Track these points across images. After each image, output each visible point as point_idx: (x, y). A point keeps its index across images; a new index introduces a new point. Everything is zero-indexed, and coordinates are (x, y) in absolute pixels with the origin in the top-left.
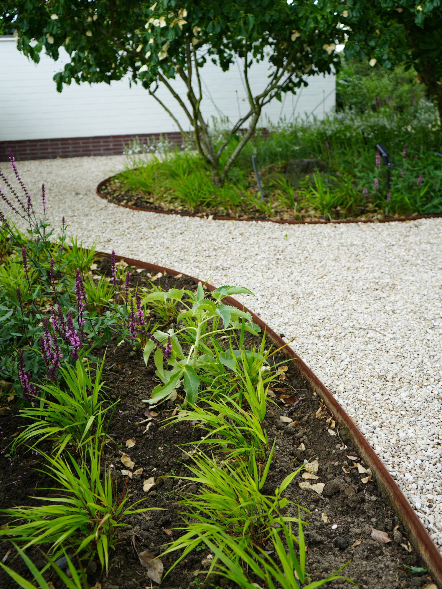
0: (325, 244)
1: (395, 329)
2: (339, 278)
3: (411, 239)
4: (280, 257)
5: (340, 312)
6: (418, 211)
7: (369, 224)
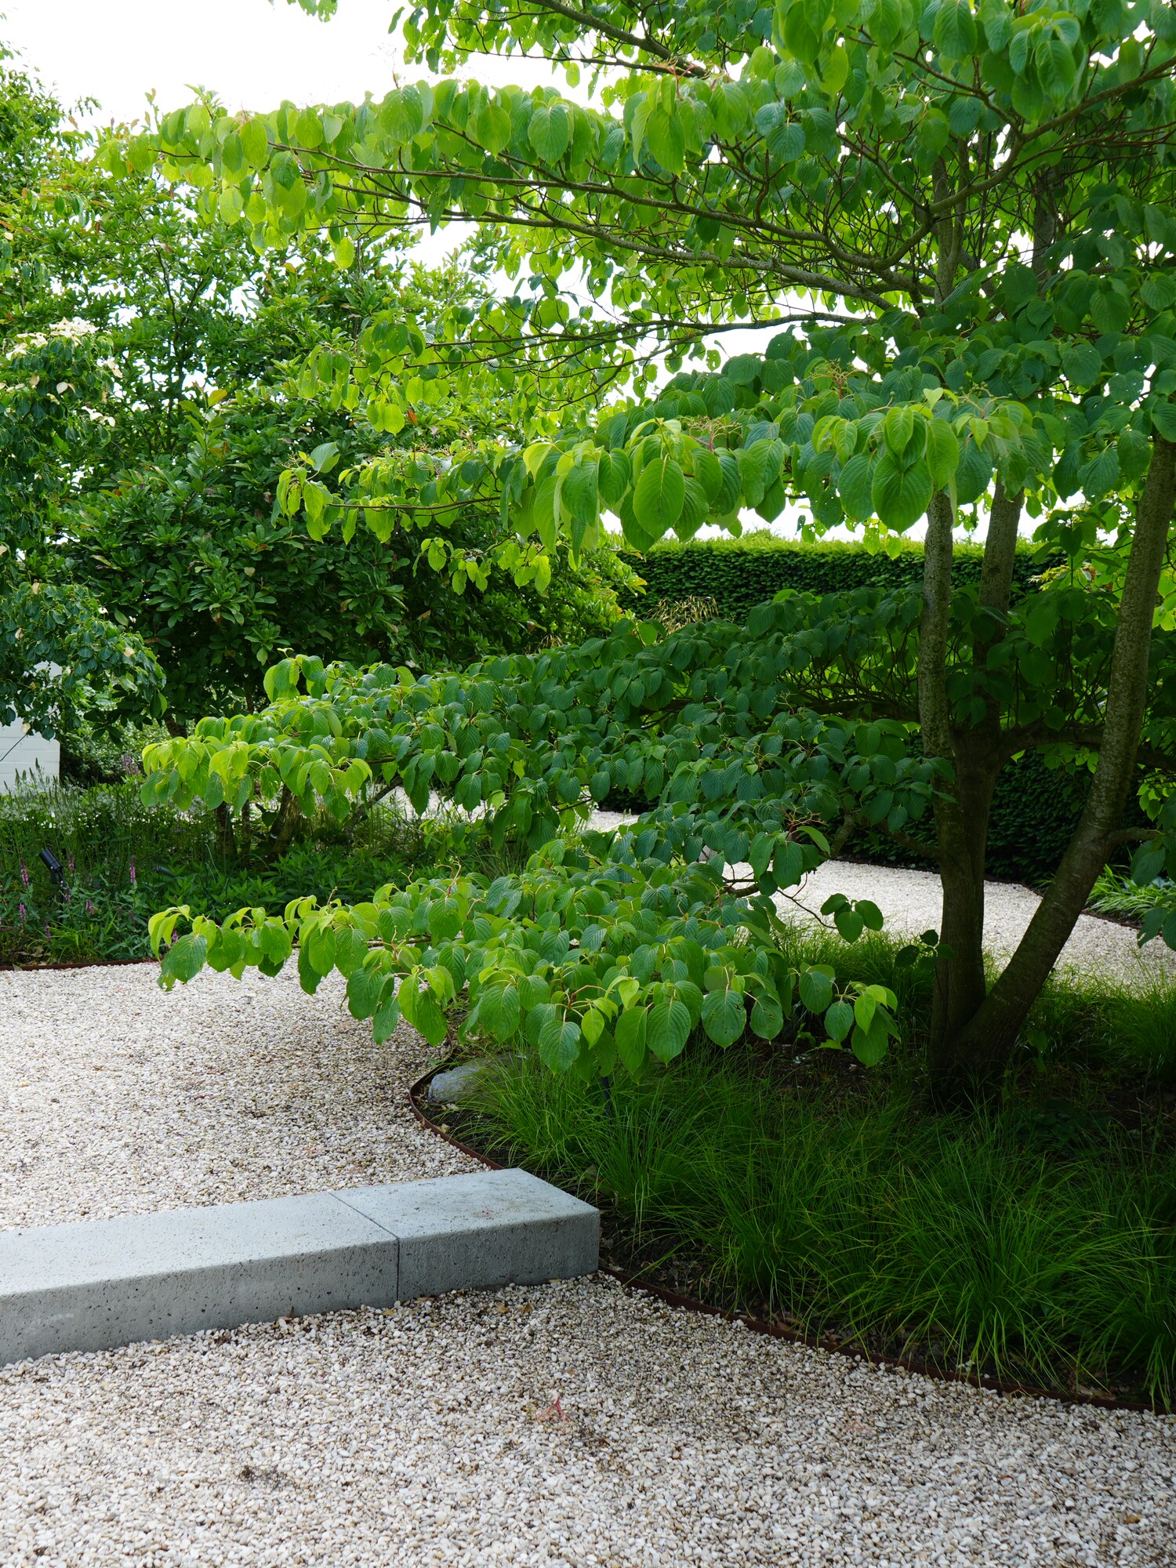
6: (100, 956)
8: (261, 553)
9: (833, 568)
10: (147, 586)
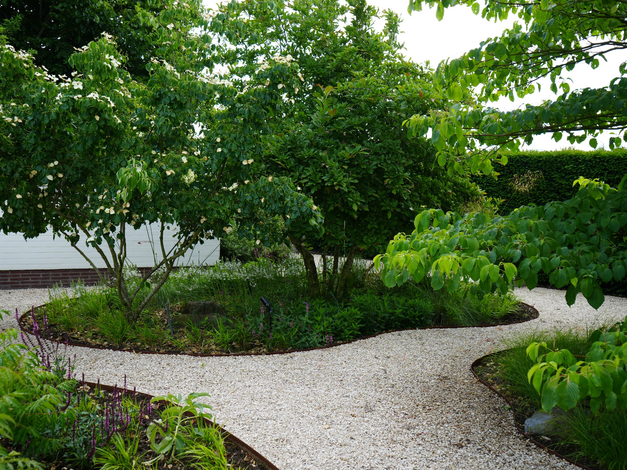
0: (231, 370)
1: (282, 418)
2: (245, 392)
3: (288, 366)
4: (202, 380)
5: (249, 411)
6: (292, 346)
7: (259, 356)
8: (350, 159)
9: (545, 163)
10: (300, 175)
